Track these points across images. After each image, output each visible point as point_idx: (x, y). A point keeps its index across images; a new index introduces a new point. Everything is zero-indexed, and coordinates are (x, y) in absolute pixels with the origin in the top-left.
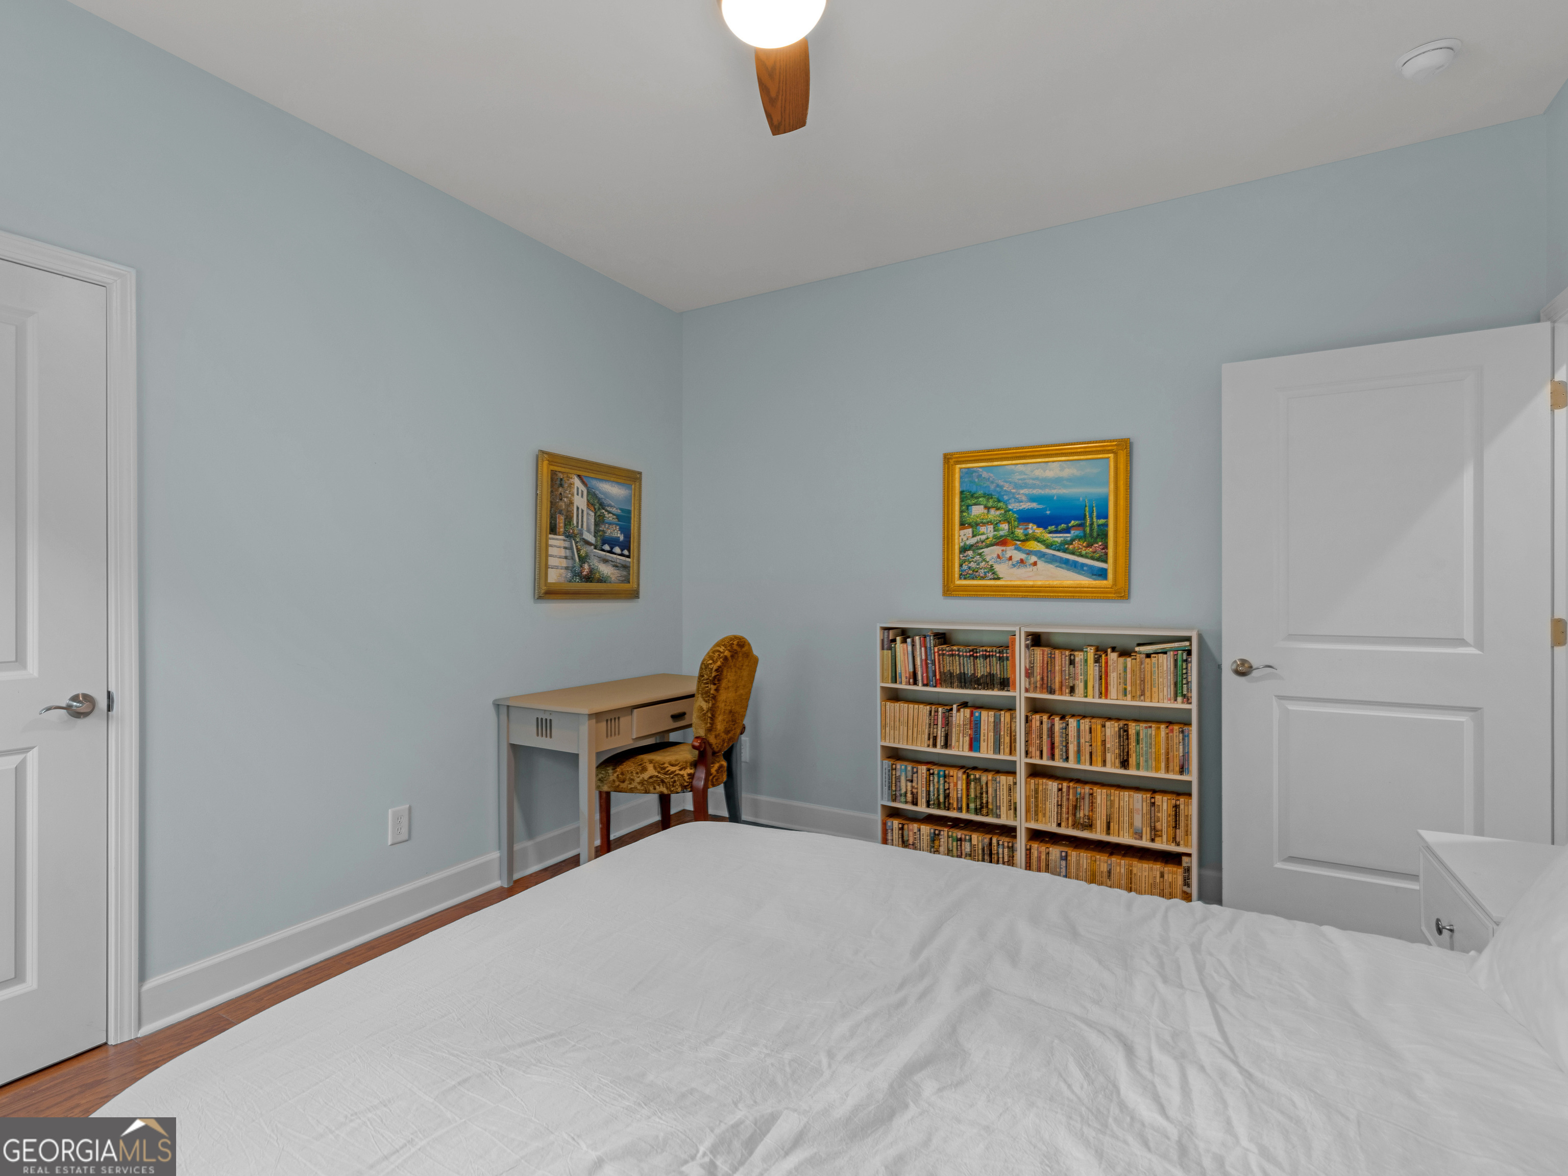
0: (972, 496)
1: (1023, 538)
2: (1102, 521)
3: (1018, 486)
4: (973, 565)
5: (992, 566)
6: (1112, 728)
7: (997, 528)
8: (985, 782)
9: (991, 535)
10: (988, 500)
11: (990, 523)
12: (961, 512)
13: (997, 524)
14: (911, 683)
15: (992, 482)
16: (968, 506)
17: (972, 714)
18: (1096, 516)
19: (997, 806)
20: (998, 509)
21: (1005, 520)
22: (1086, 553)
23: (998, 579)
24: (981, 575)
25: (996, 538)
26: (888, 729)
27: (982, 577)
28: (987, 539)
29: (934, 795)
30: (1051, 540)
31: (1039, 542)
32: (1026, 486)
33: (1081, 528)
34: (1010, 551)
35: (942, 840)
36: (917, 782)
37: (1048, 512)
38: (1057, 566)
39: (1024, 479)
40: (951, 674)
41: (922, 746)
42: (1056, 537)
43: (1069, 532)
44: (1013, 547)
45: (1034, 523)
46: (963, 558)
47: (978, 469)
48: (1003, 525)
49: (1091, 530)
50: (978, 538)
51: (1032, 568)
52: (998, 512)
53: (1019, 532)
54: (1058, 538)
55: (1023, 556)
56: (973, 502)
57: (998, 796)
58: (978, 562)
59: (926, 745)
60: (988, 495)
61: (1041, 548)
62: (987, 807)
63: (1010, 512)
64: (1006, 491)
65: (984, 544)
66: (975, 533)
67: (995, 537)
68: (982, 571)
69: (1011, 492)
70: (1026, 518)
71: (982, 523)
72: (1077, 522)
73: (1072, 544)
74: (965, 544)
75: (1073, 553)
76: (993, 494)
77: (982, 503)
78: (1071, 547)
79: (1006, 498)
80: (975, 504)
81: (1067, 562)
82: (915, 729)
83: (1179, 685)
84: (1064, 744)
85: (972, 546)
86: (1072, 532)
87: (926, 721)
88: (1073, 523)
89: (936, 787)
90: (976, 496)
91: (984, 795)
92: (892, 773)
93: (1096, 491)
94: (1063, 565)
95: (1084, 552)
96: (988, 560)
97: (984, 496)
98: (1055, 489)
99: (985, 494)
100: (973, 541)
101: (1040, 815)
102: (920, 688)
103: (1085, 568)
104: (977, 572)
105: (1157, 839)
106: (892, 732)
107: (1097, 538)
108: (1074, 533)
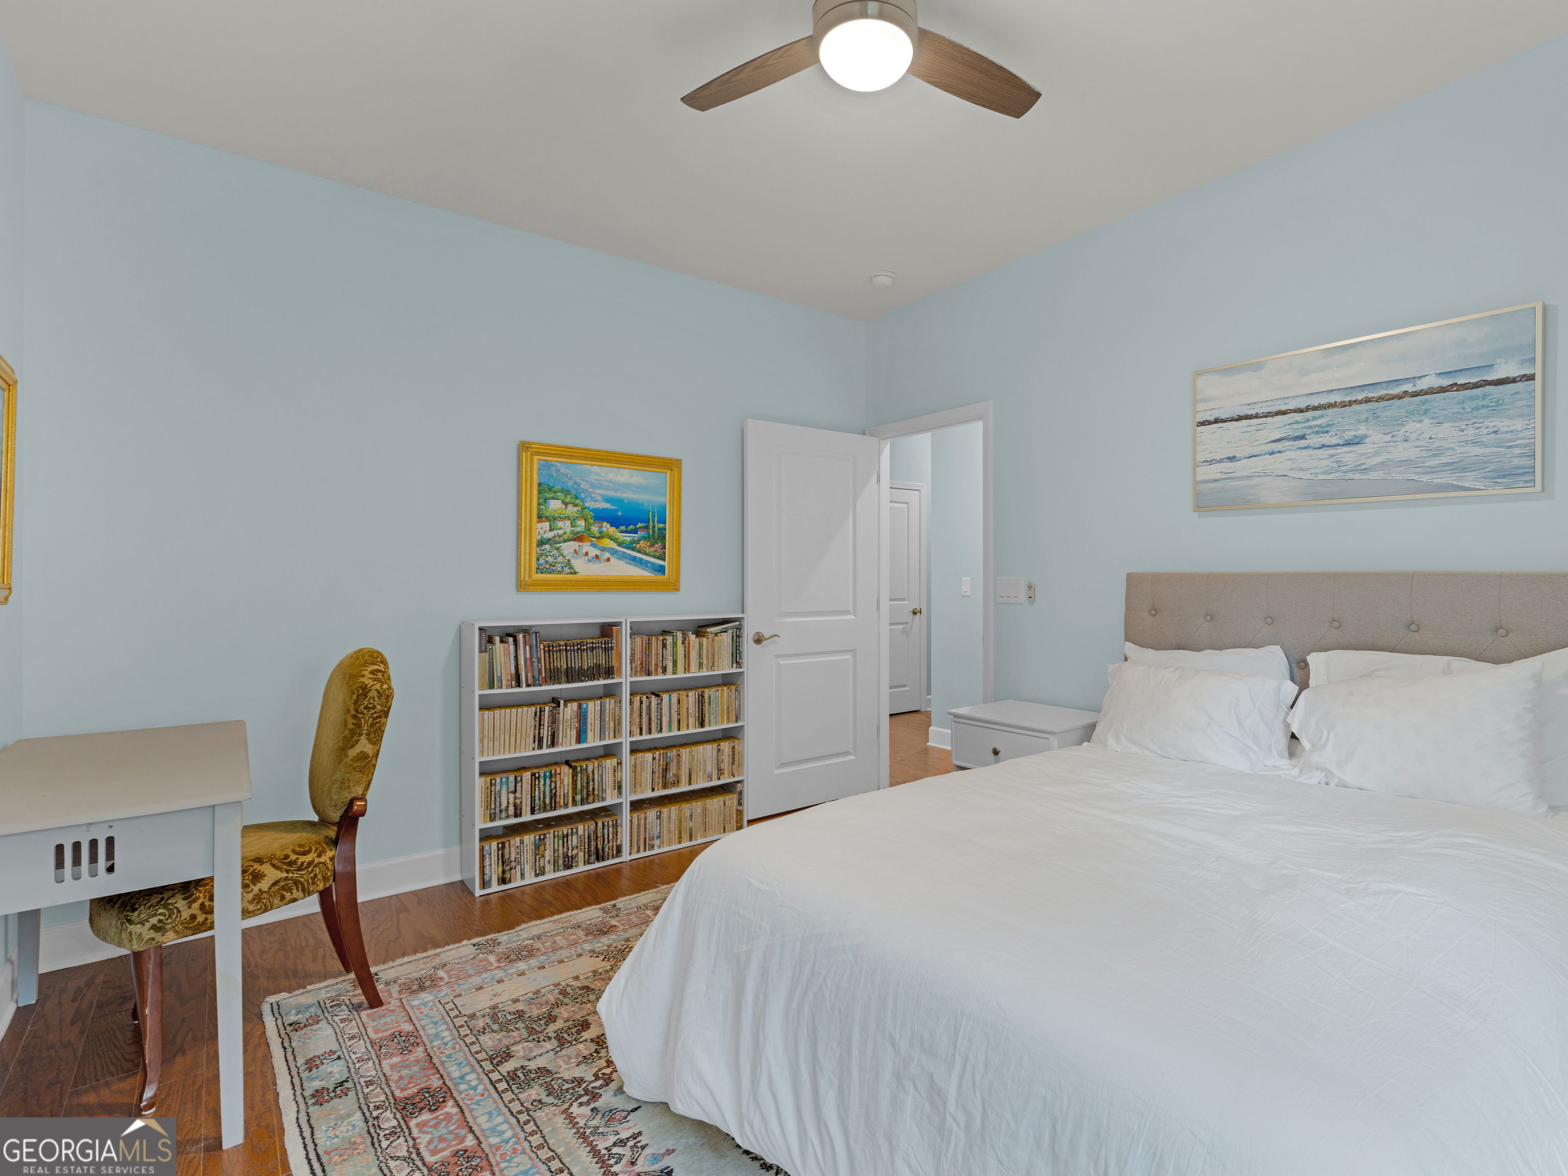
0: (550, 490)
1: (598, 535)
2: (661, 525)
3: (593, 486)
4: (550, 559)
5: (569, 561)
6: (692, 696)
7: (574, 524)
8: (592, 770)
9: (568, 530)
10: (566, 496)
11: (568, 518)
12: (539, 504)
13: (574, 520)
14: (513, 686)
15: (570, 479)
16: (546, 499)
17: (580, 706)
18: (657, 521)
19: (603, 790)
20: (575, 505)
21: (582, 517)
22: (650, 552)
23: (575, 573)
24: (558, 569)
25: (573, 534)
26: (486, 742)
27: (559, 571)
28: (565, 534)
29: (540, 800)
30: (622, 539)
31: (612, 540)
32: (601, 487)
33: (646, 530)
34: (586, 547)
35: (547, 843)
36: (522, 791)
37: (620, 514)
38: (626, 563)
39: (600, 481)
40: (558, 670)
41: (528, 751)
42: (626, 536)
43: (637, 533)
44: (589, 543)
45: (608, 522)
46: (540, 552)
47: (556, 463)
48: (580, 522)
49: (653, 532)
50: (555, 532)
51: (606, 563)
52: (575, 509)
53: (595, 529)
54: (627, 538)
55: (598, 552)
56: (551, 496)
57: (604, 780)
58: (555, 556)
59: (531, 749)
60: (566, 491)
61: (614, 545)
62: (594, 794)
63: (587, 510)
64: (583, 489)
65: (562, 538)
66: (552, 527)
67: (572, 532)
68: (560, 565)
69: (587, 491)
70: (601, 517)
71: (560, 517)
72: (643, 524)
73: (639, 543)
74: (542, 537)
75: (639, 552)
76: (571, 490)
77: (560, 498)
78: (638, 545)
79: (583, 495)
80: (553, 498)
81: (634, 559)
82: (519, 735)
83: (734, 655)
84: (659, 718)
85: (550, 539)
86: (639, 533)
87: (531, 722)
88: (639, 525)
89: (542, 790)
90: (554, 490)
91: (591, 783)
92: (491, 790)
93: (657, 499)
94: (632, 562)
95: (648, 551)
96: (565, 554)
97: (563, 490)
98: (625, 493)
99: (563, 489)
100: (550, 535)
101: (638, 785)
102: (524, 689)
103: (648, 565)
104: (554, 566)
105: (721, 777)
106: (491, 744)
107: (658, 539)
108: (641, 534)
